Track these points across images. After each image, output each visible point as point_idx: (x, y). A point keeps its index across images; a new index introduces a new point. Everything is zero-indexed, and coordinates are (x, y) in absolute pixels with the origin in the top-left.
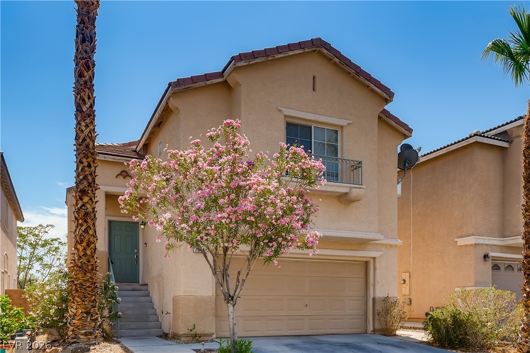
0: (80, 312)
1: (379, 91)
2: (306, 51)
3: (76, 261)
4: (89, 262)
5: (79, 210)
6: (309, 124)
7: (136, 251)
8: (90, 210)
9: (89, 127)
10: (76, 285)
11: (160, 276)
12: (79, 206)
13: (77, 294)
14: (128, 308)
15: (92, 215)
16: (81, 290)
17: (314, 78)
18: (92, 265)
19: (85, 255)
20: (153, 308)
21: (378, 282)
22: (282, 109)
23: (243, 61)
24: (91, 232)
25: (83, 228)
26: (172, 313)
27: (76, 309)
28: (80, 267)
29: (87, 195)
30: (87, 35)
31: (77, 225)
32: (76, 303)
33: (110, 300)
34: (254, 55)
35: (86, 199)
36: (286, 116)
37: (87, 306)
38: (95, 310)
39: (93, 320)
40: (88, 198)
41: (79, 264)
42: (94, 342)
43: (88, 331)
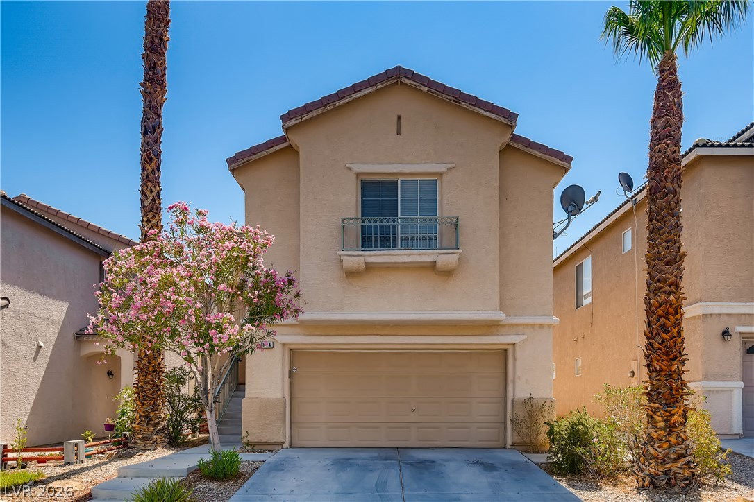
1: (493, 116)
2: (378, 87)
4: (150, 363)
6: (393, 178)
9: (150, 222)
17: (399, 118)
21: (519, 378)
22: (352, 166)
23: (294, 119)
28: (142, 369)
30: (149, 127)
34: (308, 108)
36: (358, 175)
37: (146, 410)
38: (155, 414)
39: (153, 424)
41: (141, 366)
42: (150, 448)
43: (145, 435)
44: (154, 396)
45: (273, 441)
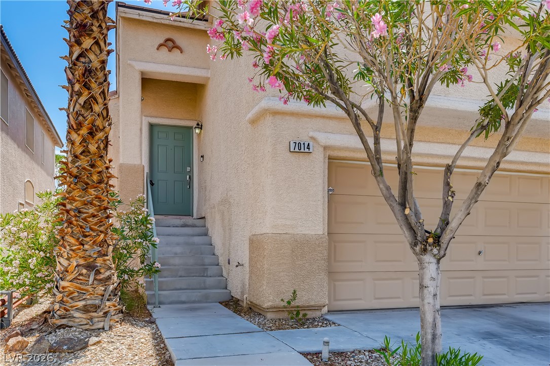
0: (75, 264)
3: (70, 165)
4: (92, 166)
5: (75, 64)
7: (188, 169)
8: (96, 64)
10: (68, 211)
11: (225, 202)
12: (74, 57)
13: (69, 229)
14: (176, 254)
15: (100, 75)
16: (77, 221)
18: (100, 172)
19: (86, 152)
20: (214, 254)
24: (97, 108)
25: (82, 100)
26: (247, 265)
27: (68, 259)
28: (76, 177)
29: (89, 35)
31: (72, 93)
32: (68, 247)
33: (140, 240)
35: (87, 43)
37: (88, 253)
38: (105, 261)
39: (101, 280)
40: (92, 41)
41: (75, 171)
42: (101, 325)
43: (89, 302)
44: (102, 229)
45: (312, 303)
